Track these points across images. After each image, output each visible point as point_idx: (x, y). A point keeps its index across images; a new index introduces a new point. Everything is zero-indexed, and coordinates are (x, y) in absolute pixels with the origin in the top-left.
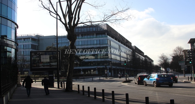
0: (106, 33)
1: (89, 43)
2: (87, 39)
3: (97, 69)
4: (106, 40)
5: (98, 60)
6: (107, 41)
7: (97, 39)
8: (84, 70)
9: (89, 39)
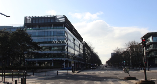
0: (64, 25)
1: (46, 34)
2: (43, 30)
3: (53, 61)
4: (64, 31)
5: (55, 52)
6: (64, 33)
7: (54, 30)
8: (40, 62)
9: (46, 30)
